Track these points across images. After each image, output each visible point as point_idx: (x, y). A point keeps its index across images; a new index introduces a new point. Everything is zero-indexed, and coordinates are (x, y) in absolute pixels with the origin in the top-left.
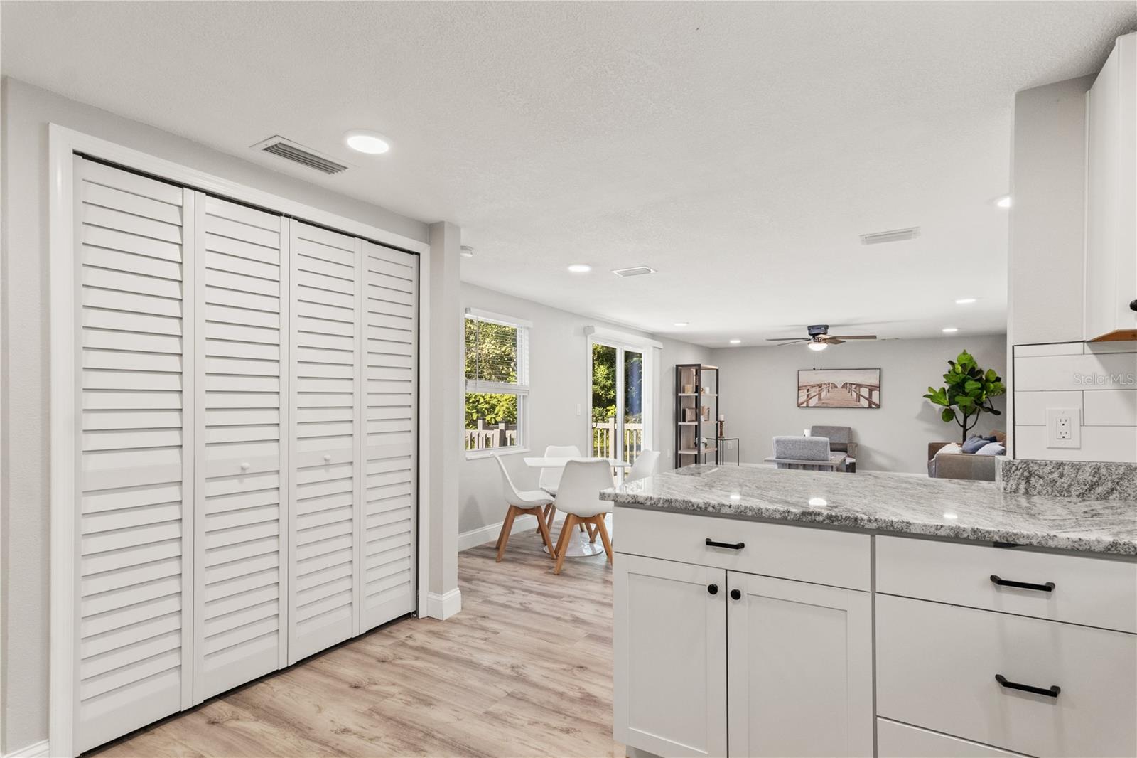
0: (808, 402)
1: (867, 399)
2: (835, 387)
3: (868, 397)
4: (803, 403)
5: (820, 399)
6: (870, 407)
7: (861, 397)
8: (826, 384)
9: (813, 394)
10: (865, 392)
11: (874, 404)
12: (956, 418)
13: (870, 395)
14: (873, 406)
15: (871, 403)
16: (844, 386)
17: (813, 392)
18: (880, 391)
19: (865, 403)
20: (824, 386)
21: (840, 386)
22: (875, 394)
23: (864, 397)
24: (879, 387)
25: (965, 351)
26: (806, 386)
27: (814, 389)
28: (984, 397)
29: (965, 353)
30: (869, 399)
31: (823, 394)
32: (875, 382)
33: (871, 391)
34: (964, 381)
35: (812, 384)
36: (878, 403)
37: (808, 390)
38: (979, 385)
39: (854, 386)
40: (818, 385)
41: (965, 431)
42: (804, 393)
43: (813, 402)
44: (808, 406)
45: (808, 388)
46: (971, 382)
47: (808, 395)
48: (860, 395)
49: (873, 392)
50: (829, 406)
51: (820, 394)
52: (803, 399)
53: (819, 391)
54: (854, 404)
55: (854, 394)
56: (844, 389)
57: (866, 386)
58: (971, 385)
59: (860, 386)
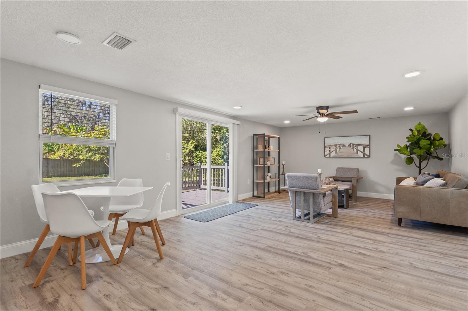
0: (330, 154)
1: (362, 152)
2: (344, 146)
3: (362, 151)
4: (327, 155)
5: (336, 153)
6: (364, 157)
7: (359, 151)
8: (339, 144)
9: (332, 150)
10: (361, 148)
11: (366, 155)
12: (414, 162)
13: (364, 150)
14: (366, 156)
15: (364, 154)
16: (349, 145)
17: (333, 149)
18: (369, 148)
19: (361, 155)
20: (338, 146)
21: (347, 145)
22: (367, 150)
23: (360, 151)
24: (369, 145)
25: (420, 122)
26: (328, 146)
27: (333, 147)
28: (432, 149)
29: (420, 124)
30: (363, 153)
31: (338, 150)
32: (367, 143)
33: (364, 148)
34: (419, 140)
35: (332, 144)
36: (368, 154)
37: (330, 148)
38: (429, 142)
39: (354, 145)
40: (335, 145)
41: (420, 170)
42: (327, 150)
43: (332, 154)
44: (330, 157)
45: (330, 147)
46: (423, 141)
47: (330, 151)
48: (358, 150)
49: (366, 149)
50: (341, 156)
51: (336, 150)
52: (327, 152)
53: (336, 148)
54: (355, 155)
55: (355, 150)
56: (349, 147)
57: (361, 145)
58: (424, 143)
59: (358, 145)
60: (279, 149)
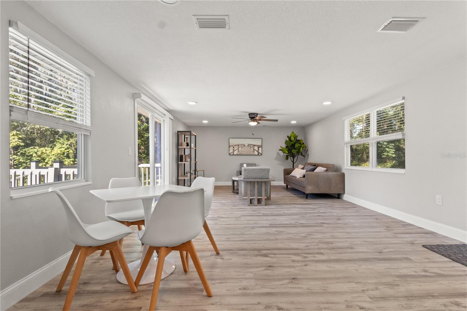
0: (233, 152)
1: (257, 151)
2: (245, 146)
3: (257, 150)
4: (231, 153)
5: (238, 151)
6: (258, 155)
7: (255, 151)
8: (240, 144)
9: (235, 149)
10: (256, 148)
11: (260, 153)
12: (290, 158)
13: (258, 149)
14: (260, 154)
15: (259, 153)
16: (248, 145)
17: (236, 148)
18: (262, 148)
19: (256, 153)
20: (240, 146)
21: (246, 145)
22: (260, 149)
23: (256, 150)
24: (262, 146)
25: (293, 131)
26: (232, 145)
27: (236, 147)
28: (301, 150)
29: (293, 133)
30: (258, 151)
31: (240, 149)
32: (260, 144)
33: (258, 148)
34: (295, 143)
35: (235, 144)
36: (261, 153)
37: (233, 147)
38: (300, 145)
39: (252, 146)
40: (238, 145)
41: (294, 163)
42: (231, 148)
43: (236, 153)
44: (233, 155)
45: (234, 146)
46: (297, 144)
47: (233, 149)
48: (254, 149)
49: (259, 148)
50: (242, 154)
51: (238, 149)
52: (231, 151)
53: (238, 147)
54: (252, 153)
55: (252, 149)
56: (248, 147)
57: (257, 146)
58: (297, 145)
59: (254, 145)
60: (195, 147)
